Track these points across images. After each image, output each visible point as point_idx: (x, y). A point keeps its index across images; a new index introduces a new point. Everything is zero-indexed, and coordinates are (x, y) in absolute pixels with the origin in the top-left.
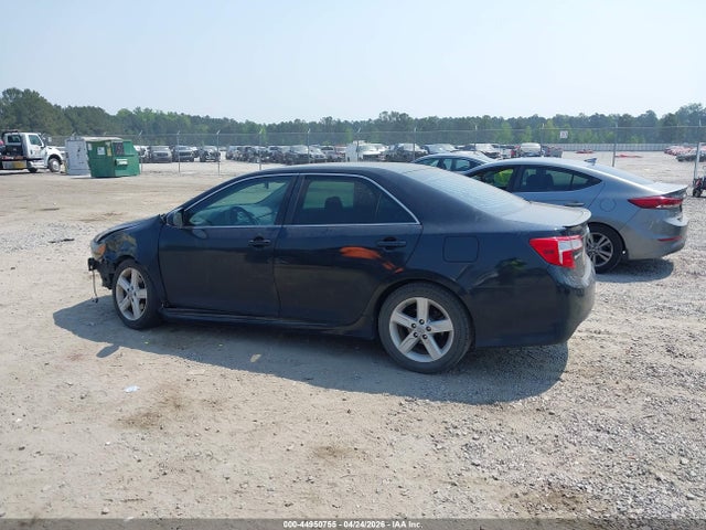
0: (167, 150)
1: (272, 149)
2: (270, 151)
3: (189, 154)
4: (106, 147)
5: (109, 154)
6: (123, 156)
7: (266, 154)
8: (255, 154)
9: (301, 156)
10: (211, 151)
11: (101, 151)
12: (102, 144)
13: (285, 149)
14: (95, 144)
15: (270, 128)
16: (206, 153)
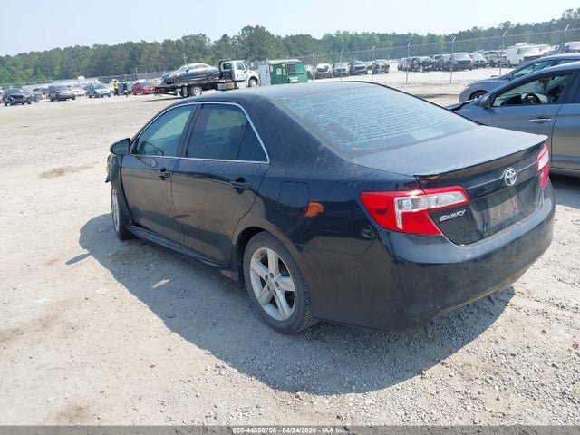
0: (346, 66)
1: (436, 58)
2: (433, 60)
3: (363, 68)
4: (282, 68)
5: (285, 74)
6: (294, 75)
7: (430, 63)
8: (419, 64)
9: (460, 62)
10: (382, 64)
11: (279, 72)
12: (279, 66)
13: (446, 57)
14: (276, 67)
15: (448, 38)
16: (378, 66)
